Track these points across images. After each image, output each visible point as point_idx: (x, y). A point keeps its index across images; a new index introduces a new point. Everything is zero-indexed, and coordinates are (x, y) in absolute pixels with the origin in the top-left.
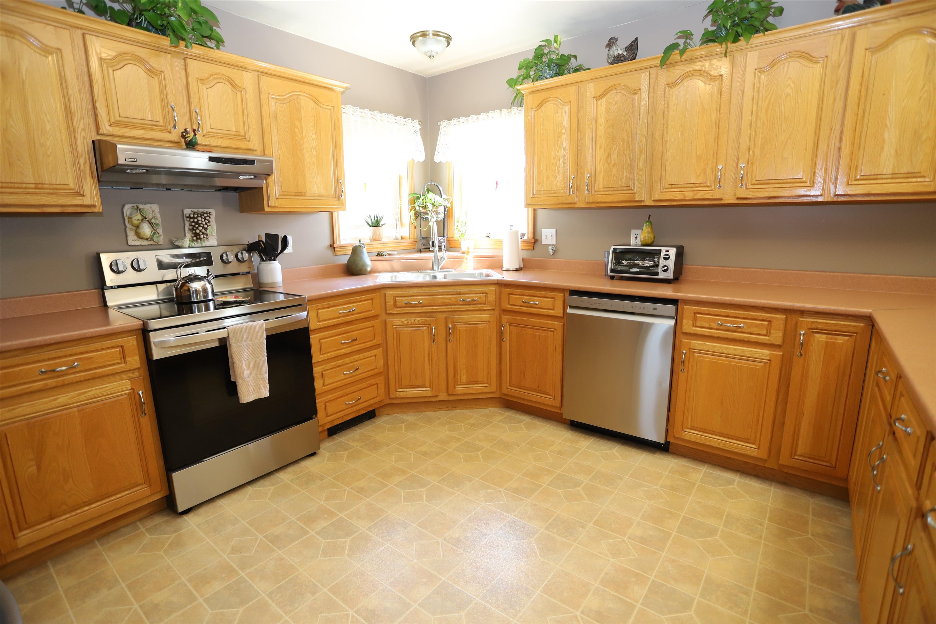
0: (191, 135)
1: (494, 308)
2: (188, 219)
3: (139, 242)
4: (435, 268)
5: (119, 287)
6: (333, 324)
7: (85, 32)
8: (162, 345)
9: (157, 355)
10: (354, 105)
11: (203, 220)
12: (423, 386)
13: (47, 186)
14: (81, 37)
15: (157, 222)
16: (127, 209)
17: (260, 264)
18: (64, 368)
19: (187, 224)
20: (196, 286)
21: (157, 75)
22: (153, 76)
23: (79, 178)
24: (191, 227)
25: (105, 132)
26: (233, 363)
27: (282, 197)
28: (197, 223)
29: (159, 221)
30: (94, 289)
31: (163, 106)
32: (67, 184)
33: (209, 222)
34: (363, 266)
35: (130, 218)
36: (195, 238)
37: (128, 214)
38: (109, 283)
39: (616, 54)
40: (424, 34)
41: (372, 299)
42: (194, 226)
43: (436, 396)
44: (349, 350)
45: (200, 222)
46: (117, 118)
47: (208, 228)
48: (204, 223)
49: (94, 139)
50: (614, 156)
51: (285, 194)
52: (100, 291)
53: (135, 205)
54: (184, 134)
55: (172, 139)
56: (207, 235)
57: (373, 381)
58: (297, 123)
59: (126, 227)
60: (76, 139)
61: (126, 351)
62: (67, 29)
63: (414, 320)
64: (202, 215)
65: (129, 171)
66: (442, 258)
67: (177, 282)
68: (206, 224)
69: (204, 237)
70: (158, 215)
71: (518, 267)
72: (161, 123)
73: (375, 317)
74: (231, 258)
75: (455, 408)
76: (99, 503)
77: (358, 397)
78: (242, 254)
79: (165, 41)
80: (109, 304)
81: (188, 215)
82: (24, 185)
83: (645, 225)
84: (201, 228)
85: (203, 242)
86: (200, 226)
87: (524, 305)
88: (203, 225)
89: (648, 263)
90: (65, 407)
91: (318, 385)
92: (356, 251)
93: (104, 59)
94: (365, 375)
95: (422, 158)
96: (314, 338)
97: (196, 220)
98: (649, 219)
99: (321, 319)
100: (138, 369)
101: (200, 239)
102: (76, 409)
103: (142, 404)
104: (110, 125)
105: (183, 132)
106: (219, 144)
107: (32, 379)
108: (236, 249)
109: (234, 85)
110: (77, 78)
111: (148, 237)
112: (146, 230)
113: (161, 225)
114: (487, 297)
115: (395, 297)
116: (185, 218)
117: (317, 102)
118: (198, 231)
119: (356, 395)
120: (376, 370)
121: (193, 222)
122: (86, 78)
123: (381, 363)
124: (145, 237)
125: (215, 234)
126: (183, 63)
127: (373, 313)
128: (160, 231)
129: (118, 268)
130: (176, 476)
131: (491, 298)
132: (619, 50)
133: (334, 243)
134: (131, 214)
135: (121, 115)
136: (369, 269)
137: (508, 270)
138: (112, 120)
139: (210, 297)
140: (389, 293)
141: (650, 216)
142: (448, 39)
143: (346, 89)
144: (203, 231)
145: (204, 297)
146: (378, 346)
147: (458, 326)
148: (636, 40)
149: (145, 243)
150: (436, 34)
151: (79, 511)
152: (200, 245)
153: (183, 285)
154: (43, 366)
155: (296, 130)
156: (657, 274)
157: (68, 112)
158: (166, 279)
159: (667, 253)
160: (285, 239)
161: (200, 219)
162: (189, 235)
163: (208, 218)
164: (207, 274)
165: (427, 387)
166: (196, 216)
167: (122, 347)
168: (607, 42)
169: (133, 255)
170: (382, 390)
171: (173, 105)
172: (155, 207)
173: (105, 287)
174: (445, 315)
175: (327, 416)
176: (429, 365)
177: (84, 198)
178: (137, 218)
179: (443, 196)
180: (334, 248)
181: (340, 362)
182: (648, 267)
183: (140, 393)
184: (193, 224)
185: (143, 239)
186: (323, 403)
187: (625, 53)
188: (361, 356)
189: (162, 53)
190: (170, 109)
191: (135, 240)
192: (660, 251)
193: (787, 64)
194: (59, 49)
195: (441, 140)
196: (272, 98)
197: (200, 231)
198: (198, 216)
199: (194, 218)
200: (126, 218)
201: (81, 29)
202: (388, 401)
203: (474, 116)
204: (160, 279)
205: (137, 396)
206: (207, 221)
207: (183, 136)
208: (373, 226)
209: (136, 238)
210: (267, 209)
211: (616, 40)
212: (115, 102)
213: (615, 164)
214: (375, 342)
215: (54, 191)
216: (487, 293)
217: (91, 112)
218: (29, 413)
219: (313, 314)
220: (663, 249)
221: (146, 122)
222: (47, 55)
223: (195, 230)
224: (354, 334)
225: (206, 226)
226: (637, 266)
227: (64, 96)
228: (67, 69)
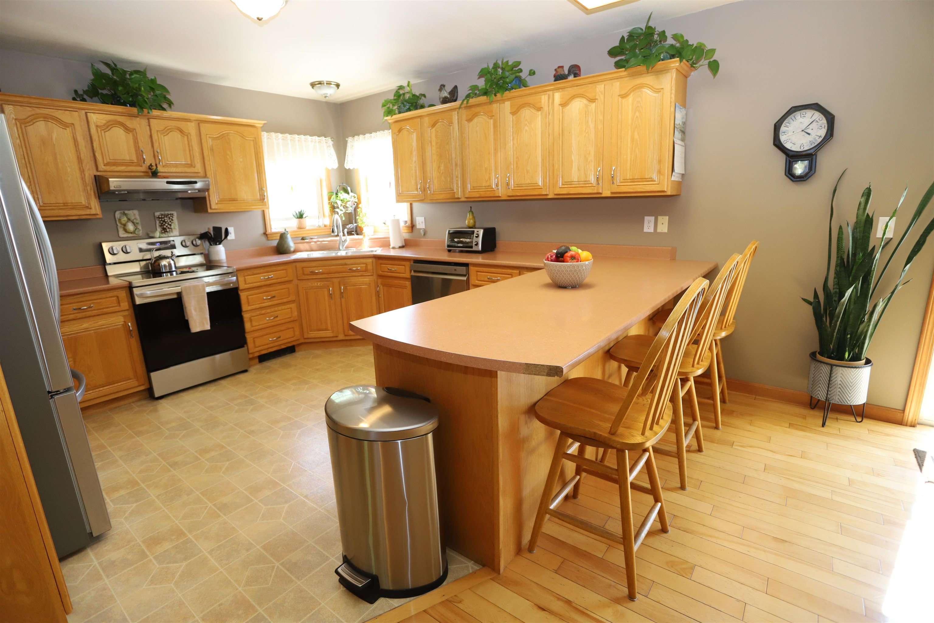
0: (154, 167)
1: (372, 274)
2: (158, 219)
3: (126, 235)
4: (341, 248)
5: (115, 263)
6: (256, 286)
7: (87, 111)
8: (141, 296)
9: (138, 301)
10: (276, 132)
11: (168, 219)
12: (327, 329)
13: (70, 204)
14: (84, 114)
15: (137, 222)
16: (118, 214)
17: (209, 247)
18: (85, 307)
19: (158, 222)
20: (164, 263)
21: (131, 132)
22: (129, 132)
23: (88, 199)
24: (160, 224)
25: (101, 170)
26: (186, 308)
27: (220, 202)
28: (164, 221)
29: (138, 221)
30: (99, 265)
31: (136, 150)
32: (80, 202)
33: (172, 220)
34: (287, 247)
35: (120, 220)
36: (163, 231)
37: (118, 217)
38: (108, 261)
39: (443, 96)
40: (320, 83)
41: (286, 270)
42: (162, 223)
43: (337, 337)
44: (270, 303)
45: (166, 221)
46: (109, 161)
47: (172, 224)
48: (169, 221)
49: (95, 174)
50: (442, 168)
51: (222, 201)
52: (103, 266)
53: (122, 211)
54: (150, 167)
55: (143, 171)
56: (171, 229)
57: (289, 325)
58: (228, 152)
59: (117, 225)
60: (85, 175)
61: (120, 299)
62: (77, 111)
63: (317, 284)
64: (167, 216)
65: (117, 193)
66: (345, 241)
67: (151, 261)
68: (170, 221)
69: (169, 231)
70: (138, 217)
71: (400, 245)
72: (136, 161)
73: (290, 281)
74: (188, 243)
75: (351, 346)
76: (108, 387)
77: (278, 336)
78: (196, 241)
79: (135, 110)
80: (109, 274)
81: (157, 216)
82: (57, 205)
83: (468, 214)
84: (167, 225)
85: (169, 234)
86: (166, 223)
87: (389, 271)
88: (168, 222)
89: (468, 240)
90: (87, 330)
91: (248, 326)
92: (283, 236)
93: (99, 126)
94: (283, 321)
95: (335, 165)
96: (243, 296)
97: (163, 219)
98: (471, 210)
99: (247, 283)
100: (127, 310)
101: (167, 231)
102: (92, 332)
103: (131, 331)
104: (104, 166)
105: (149, 166)
106: (174, 171)
107: (68, 313)
108: (192, 238)
109: (181, 131)
110: (84, 139)
111: (132, 231)
112: (131, 227)
113: (140, 223)
114: (366, 266)
115: (303, 268)
116: (156, 218)
117: (243, 136)
118: (165, 227)
119: (278, 335)
120: (292, 318)
121: (162, 220)
122: (89, 139)
123: (295, 314)
124: (130, 231)
125: (177, 227)
126: (147, 122)
127: (286, 279)
128: (140, 227)
129: (113, 252)
130: (153, 375)
131: (370, 267)
132: (445, 94)
133: (266, 231)
134: (120, 217)
135: (111, 158)
136: (292, 249)
137: (393, 248)
138: (105, 162)
139: (174, 269)
140: (298, 265)
141: (471, 207)
142: (338, 86)
143: (264, 124)
144: (169, 226)
145: (170, 269)
146: (293, 301)
147: (348, 287)
148: (456, 87)
149: (130, 235)
150: (329, 83)
151: (97, 390)
152: (167, 236)
153: (155, 262)
154: (75, 306)
155: (228, 157)
156: (472, 247)
157: (80, 160)
158: (145, 258)
159: (478, 233)
160: (227, 230)
161: (166, 218)
162: (159, 229)
163: (171, 218)
164: (172, 254)
165: (330, 330)
166: (163, 217)
167: (118, 297)
168: (439, 88)
169: (122, 243)
170: (297, 332)
171: (142, 149)
172: (136, 212)
173: (106, 264)
174: (338, 280)
175: (256, 347)
176: (330, 315)
177: (91, 210)
178: (124, 219)
179: (350, 193)
180: (267, 235)
181: (263, 312)
182: (468, 243)
183: (130, 324)
184: (162, 222)
185: (128, 233)
186: (252, 339)
187: (448, 96)
188: (280, 308)
189: (134, 118)
190: (141, 152)
191: (124, 234)
192: (474, 231)
193: (524, 111)
194: (73, 124)
195: (349, 151)
196: (209, 137)
197: (167, 226)
198: (164, 217)
199: (162, 218)
200: (117, 220)
201: (85, 109)
202: (303, 341)
203: (368, 134)
204: (141, 258)
205: (128, 326)
206: (171, 220)
207: (150, 168)
208: (298, 218)
209: (124, 232)
210: (209, 211)
211: (444, 86)
212: (106, 151)
213: (443, 173)
214: (290, 299)
215: (74, 207)
216: (366, 264)
217: (93, 159)
218: (68, 331)
219: (241, 279)
220: (476, 230)
221: (126, 161)
222: (66, 128)
223: (163, 226)
224: (273, 293)
225: (170, 223)
226: (461, 242)
227: (77, 151)
228: (77, 134)
